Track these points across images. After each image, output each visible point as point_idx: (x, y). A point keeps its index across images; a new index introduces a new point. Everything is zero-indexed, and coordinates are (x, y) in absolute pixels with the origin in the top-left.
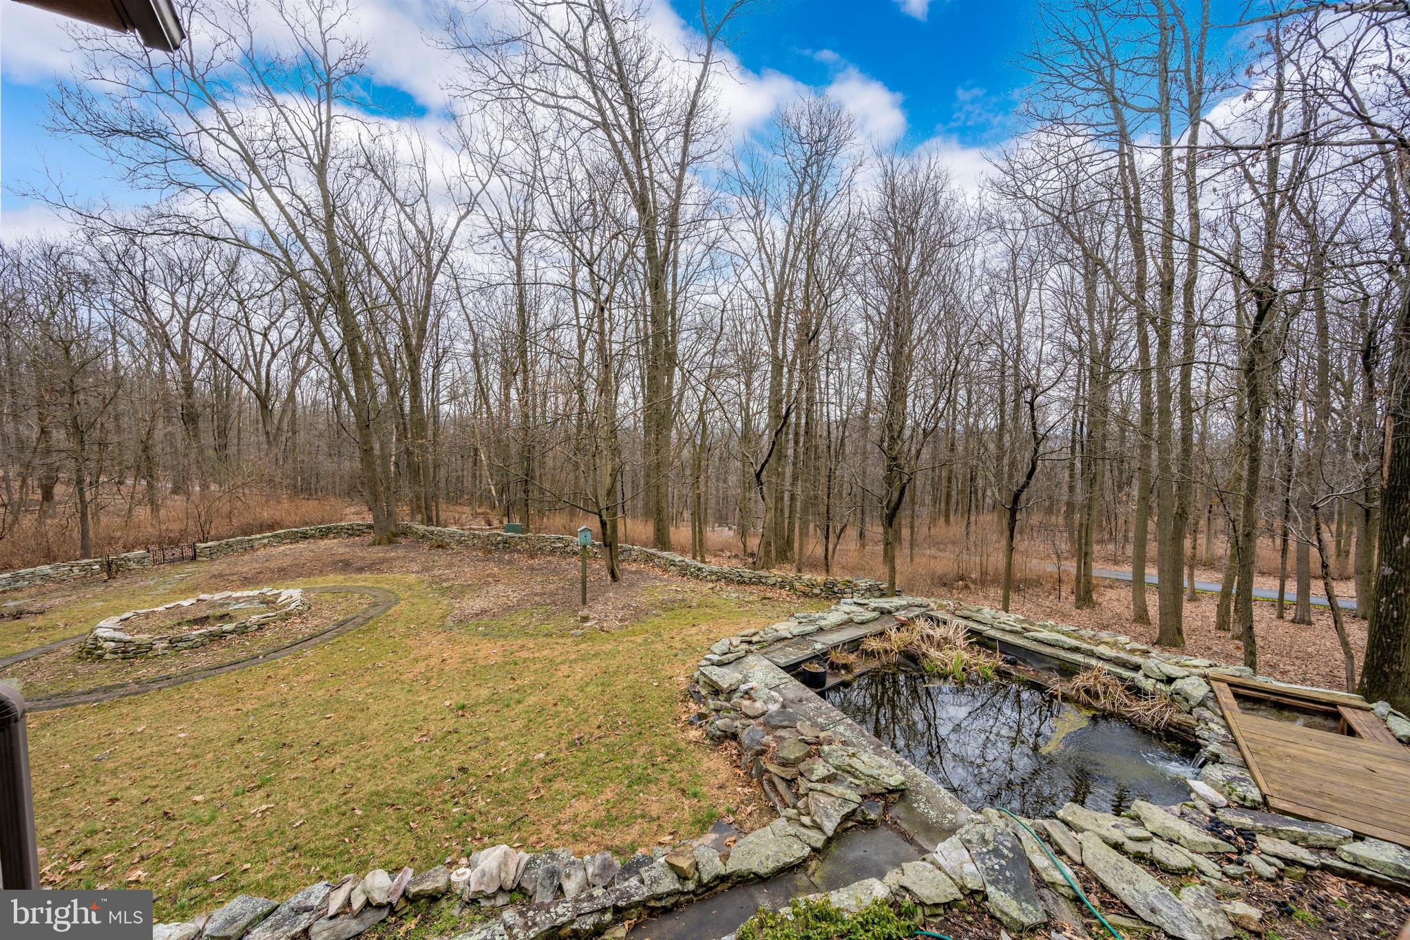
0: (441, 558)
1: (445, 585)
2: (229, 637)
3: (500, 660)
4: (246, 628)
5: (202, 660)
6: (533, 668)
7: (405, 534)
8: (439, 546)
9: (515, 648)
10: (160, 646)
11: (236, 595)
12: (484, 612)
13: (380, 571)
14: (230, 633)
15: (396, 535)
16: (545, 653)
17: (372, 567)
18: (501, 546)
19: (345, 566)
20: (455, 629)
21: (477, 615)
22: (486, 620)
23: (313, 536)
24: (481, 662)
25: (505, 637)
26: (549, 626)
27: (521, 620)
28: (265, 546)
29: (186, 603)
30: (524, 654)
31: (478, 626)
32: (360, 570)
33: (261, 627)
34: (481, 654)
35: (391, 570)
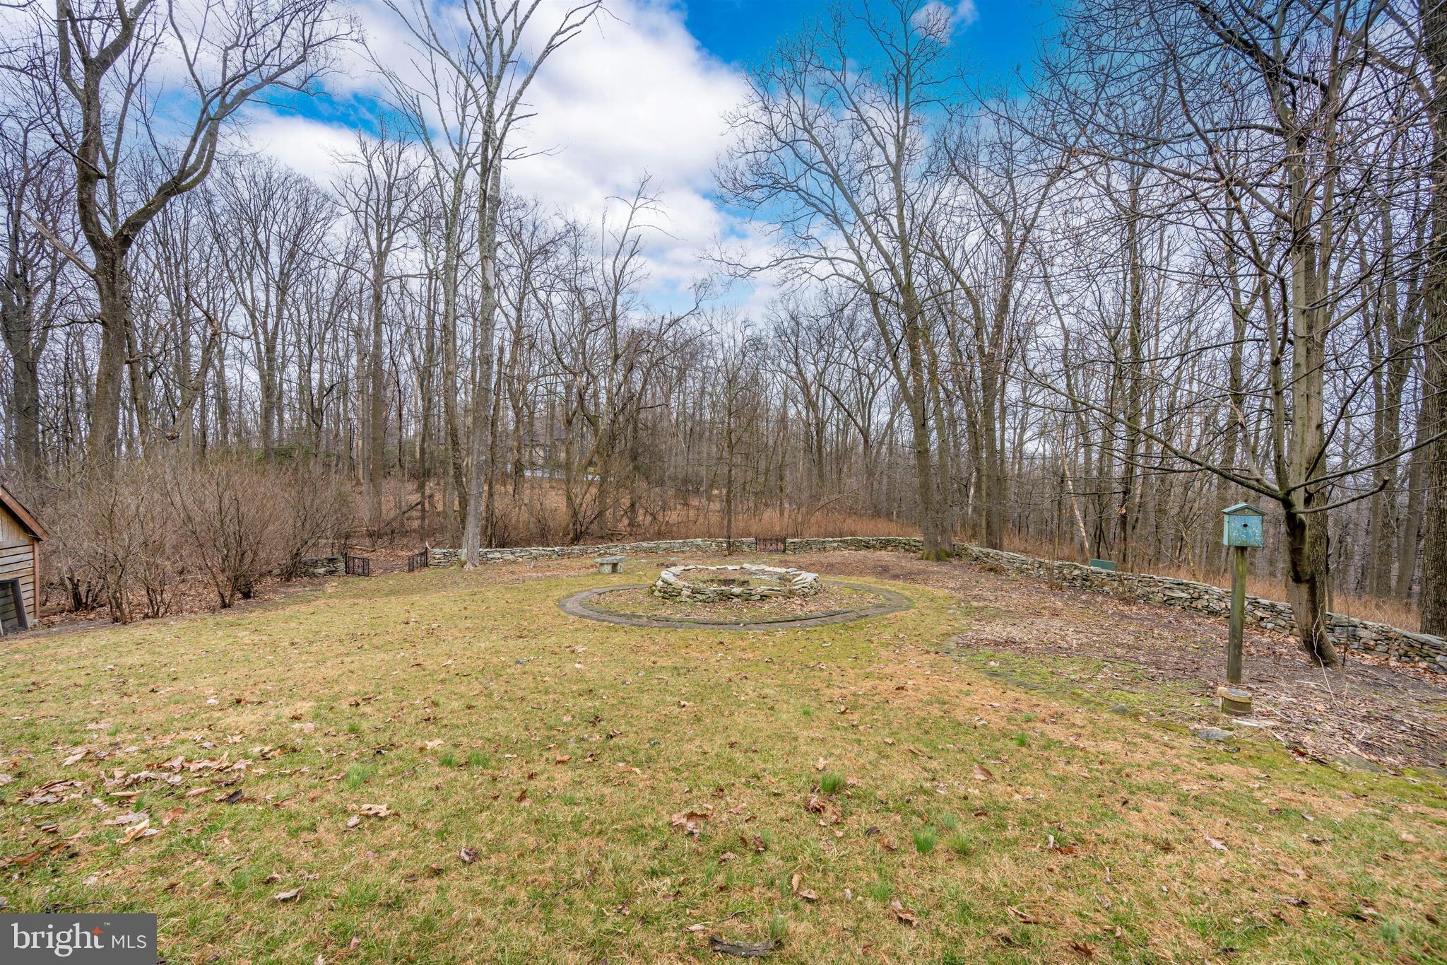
0: (987, 581)
1: (975, 604)
2: (735, 600)
3: (997, 722)
4: (751, 595)
5: (704, 613)
6: (1060, 768)
7: (959, 556)
8: (991, 570)
9: (1041, 713)
10: (686, 592)
11: (768, 569)
12: (1010, 642)
13: (914, 581)
14: (737, 596)
15: (949, 555)
16: (1109, 746)
17: (909, 576)
18: (1078, 583)
19: (884, 571)
20: (955, 655)
21: (997, 644)
22: (1008, 653)
23: (874, 547)
24: (960, 715)
25: (1029, 688)
26: (1138, 698)
27: (1072, 670)
28: (835, 549)
29: (730, 568)
30: (1056, 732)
31: (990, 658)
32: (896, 577)
33: (764, 597)
34: (967, 702)
35: (925, 582)
